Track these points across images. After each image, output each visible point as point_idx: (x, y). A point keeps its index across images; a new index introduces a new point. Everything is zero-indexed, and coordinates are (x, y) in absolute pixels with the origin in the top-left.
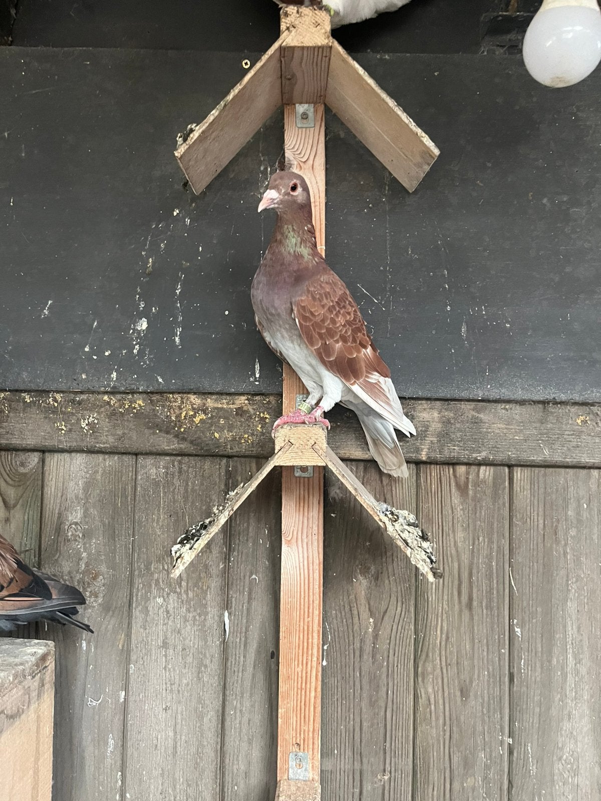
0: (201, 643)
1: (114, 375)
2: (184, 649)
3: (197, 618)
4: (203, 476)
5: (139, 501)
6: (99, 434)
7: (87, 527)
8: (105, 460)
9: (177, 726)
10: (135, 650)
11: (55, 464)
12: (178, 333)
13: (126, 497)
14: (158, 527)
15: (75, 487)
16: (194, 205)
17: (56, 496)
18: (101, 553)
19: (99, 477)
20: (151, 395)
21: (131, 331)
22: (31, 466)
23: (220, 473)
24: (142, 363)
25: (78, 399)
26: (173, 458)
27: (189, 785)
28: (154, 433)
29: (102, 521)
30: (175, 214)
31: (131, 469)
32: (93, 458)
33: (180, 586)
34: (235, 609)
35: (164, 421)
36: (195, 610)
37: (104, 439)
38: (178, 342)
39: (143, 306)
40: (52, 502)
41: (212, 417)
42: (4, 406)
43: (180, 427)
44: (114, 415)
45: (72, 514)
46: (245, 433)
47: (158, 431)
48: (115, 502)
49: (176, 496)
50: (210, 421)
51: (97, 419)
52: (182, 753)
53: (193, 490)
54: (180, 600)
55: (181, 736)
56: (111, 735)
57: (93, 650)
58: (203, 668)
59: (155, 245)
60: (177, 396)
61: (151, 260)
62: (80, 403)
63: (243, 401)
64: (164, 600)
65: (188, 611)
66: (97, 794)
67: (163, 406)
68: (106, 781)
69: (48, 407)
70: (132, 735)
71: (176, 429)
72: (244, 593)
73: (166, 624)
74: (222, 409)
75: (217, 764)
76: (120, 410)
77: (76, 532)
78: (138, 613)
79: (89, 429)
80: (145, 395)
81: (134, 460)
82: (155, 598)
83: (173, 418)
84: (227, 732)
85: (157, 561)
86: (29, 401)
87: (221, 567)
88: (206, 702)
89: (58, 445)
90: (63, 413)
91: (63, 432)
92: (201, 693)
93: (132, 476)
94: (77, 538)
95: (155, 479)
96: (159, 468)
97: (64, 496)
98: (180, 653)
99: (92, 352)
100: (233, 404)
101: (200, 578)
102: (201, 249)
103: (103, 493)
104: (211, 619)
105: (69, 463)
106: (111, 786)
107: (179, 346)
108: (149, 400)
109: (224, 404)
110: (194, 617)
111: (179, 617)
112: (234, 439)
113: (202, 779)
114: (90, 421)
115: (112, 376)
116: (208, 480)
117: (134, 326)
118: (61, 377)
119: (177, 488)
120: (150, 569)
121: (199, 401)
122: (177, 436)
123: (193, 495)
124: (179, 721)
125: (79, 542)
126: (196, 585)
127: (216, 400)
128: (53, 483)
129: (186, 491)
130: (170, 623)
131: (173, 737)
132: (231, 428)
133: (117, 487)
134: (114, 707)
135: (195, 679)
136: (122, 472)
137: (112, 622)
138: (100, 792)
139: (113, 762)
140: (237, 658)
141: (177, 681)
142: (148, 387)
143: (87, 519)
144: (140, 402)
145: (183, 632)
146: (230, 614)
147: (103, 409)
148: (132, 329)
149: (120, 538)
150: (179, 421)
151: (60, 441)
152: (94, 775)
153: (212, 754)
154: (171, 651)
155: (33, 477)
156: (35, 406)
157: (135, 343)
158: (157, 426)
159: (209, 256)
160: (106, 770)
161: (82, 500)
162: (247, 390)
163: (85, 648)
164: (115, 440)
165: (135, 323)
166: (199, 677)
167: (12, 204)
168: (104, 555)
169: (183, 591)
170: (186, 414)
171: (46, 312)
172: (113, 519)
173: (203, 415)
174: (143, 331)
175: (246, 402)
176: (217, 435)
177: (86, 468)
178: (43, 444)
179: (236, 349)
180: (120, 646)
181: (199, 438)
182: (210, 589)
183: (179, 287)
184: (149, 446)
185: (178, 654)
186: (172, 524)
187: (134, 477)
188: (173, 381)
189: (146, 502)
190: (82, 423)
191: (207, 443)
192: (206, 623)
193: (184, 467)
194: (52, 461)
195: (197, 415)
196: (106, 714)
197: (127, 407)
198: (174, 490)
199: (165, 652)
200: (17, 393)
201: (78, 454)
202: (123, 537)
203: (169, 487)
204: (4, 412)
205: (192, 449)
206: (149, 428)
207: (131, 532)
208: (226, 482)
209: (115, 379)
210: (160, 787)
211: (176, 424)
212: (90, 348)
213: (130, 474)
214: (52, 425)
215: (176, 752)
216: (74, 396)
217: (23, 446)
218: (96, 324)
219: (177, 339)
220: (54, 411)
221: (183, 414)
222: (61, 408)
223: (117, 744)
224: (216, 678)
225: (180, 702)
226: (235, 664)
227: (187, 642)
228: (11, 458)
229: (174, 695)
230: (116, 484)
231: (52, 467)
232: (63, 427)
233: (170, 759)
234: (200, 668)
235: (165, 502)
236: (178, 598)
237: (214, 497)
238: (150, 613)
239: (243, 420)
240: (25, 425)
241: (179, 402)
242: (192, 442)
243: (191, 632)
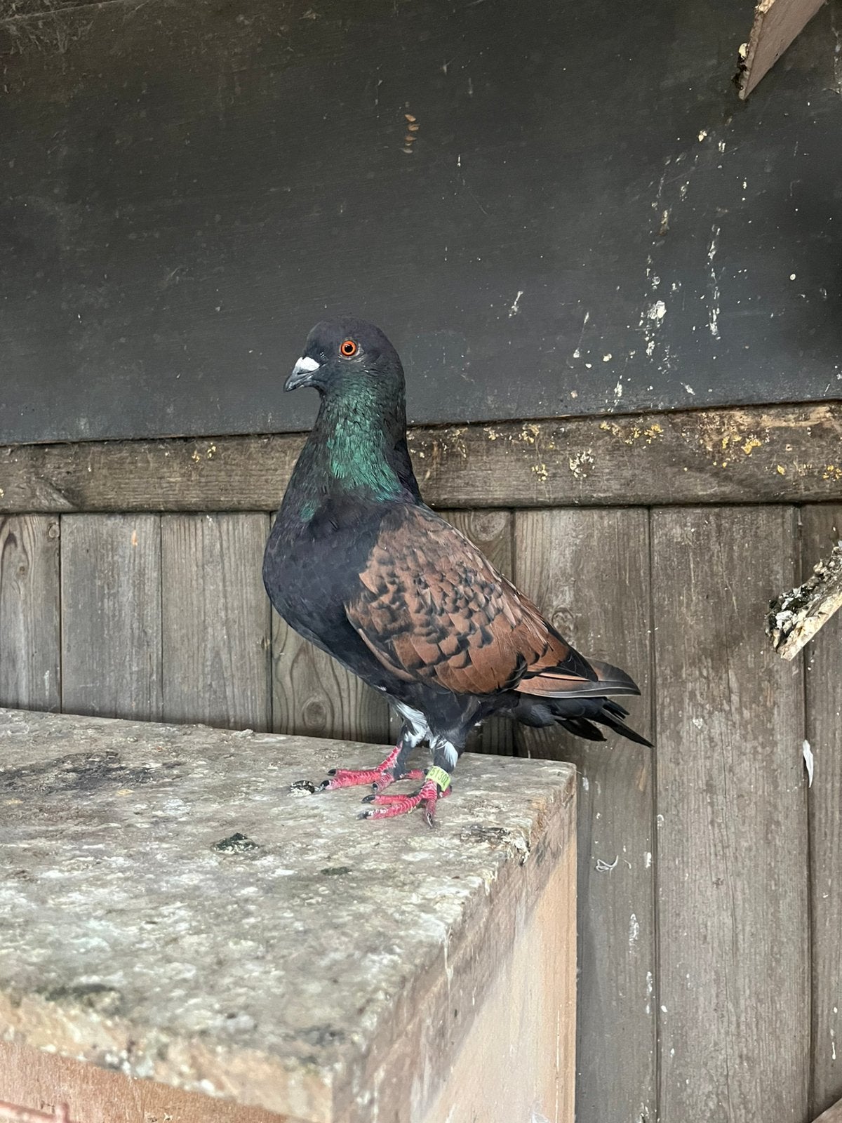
0: (768, 788)
1: (619, 389)
2: (740, 796)
3: (760, 749)
4: (756, 535)
5: (658, 576)
6: (596, 479)
7: (580, 615)
8: (602, 518)
9: (737, 910)
10: (663, 793)
11: (530, 527)
12: (715, 317)
13: (638, 571)
14: (689, 614)
15: (559, 559)
16: (730, 120)
17: (532, 573)
18: (604, 653)
19: (595, 544)
20: (673, 417)
21: (642, 322)
22: (495, 532)
23: (784, 531)
24: (660, 368)
25: (563, 430)
26: (706, 510)
27: (760, 1001)
28: (681, 472)
29: (602, 605)
30: (701, 138)
31: (642, 529)
32: (583, 516)
33: (729, 701)
34: (821, 738)
35: (695, 453)
36: (755, 738)
37: (604, 484)
38: (714, 331)
39: (657, 283)
40: (528, 580)
41: (772, 441)
42: (461, 447)
43: (721, 461)
44: (618, 449)
45: (557, 597)
46: (828, 464)
47: (686, 469)
48: (620, 578)
49: (715, 567)
50: (768, 449)
51: (593, 457)
52: (747, 951)
53: (741, 558)
54: (730, 723)
55: (743, 926)
56: (633, 915)
57: (599, 792)
58: (773, 826)
59: (672, 189)
60: (713, 414)
61: (666, 214)
62: (566, 435)
63: (822, 415)
64: (705, 721)
65: (744, 737)
66: (614, 1003)
67: (692, 431)
68: (628, 984)
69: (522, 445)
70: (666, 918)
71: (715, 464)
72: (835, 714)
73: (709, 757)
74: (787, 429)
75: (803, 972)
76: (627, 441)
77: (565, 622)
78: (665, 740)
79: (582, 472)
80: (663, 417)
81: (646, 516)
82: (690, 718)
83: (709, 448)
84: (819, 926)
85: (690, 664)
86: (494, 438)
87: (794, 673)
88: (782, 877)
89: (537, 498)
90: (545, 452)
91: (544, 478)
92: (773, 864)
93: (644, 539)
94: (567, 631)
95: (680, 543)
96: (685, 525)
97: (545, 572)
98: (735, 802)
99: (585, 358)
100: (806, 420)
101: (761, 690)
102: (745, 185)
103: (602, 566)
104: (782, 753)
105: (549, 525)
106: (637, 994)
107: (717, 336)
108: (671, 423)
109: (791, 420)
110: (755, 748)
111: (729, 748)
112: (810, 474)
113: (780, 994)
114: (582, 460)
115: (616, 390)
116: (765, 542)
117: (646, 314)
118: (541, 399)
119: (715, 555)
120: (681, 677)
121: (749, 420)
122: (716, 474)
123: (741, 565)
124: (740, 902)
125: (570, 637)
126: (755, 700)
127: (777, 416)
128: (528, 553)
129: (731, 559)
130: (716, 756)
131: (731, 927)
132: (804, 457)
133: (622, 557)
134: (636, 874)
135: (762, 842)
136: (628, 534)
137: (627, 753)
138: (618, 999)
139: (639, 957)
140: (830, 814)
141: (732, 842)
142: (671, 402)
143: (580, 604)
144: (657, 428)
145: (737, 770)
146: (813, 746)
147: (600, 442)
148: (642, 319)
149: (631, 630)
150: (719, 452)
151: (540, 492)
152: (609, 974)
153: (796, 957)
154: (721, 798)
155: (500, 546)
156: (502, 444)
157: (647, 339)
158: (685, 462)
159: (759, 194)
160: (627, 967)
161: (571, 576)
162: (832, 395)
163: (587, 789)
164: (621, 485)
165: (646, 309)
166: (767, 839)
167: (459, 164)
168: (608, 655)
169: (733, 709)
170: (729, 440)
171: (515, 308)
172: (620, 603)
173: (757, 441)
174: (660, 320)
175: (828, 415)
176: (781, 469)
177: (575, 531)
178: (516, 497)
179: (812, 332)
180: (641, 788)
181: (751, 476)
182: (778, 707)
183: (713, 247)
184: (673, 492)
185: (732, 802)
186: (710, 609)
187: (647, 541)
188: (710, 390)
189: (669, 578)
190: (571, 464)
191: (765, 482)
192: (774, 758)
193: (725, 524)
194: (525, 524)
195: (748, 440)
196: (624, 884)
197: (636, 435)
198: (711, 558)
199: (711, 798)
200: (478, 429)
201: (563, 512)
202: (636, 629)
203: (702, 554)
204: (461, 456)
205: (740, 493)
206: (672, 465)
207: (647, 621)
208: (794, 544)
209: (620, 395)
210: (714, 1001)
211: (713, 457)
212: (581, 353)
213: (642, 537)
214: (528, 471)
215: (738, 949)
216: (557, 426)
217: (489, 501)
218: (587, 317)
219: (713, 327)
220: (531, 449)
221: (725, 441)
222: (539, 446)
223: (645, 930)
224: (796, 842)
225: (739, 874)
226: (826, 823)
227: (745, 784)
228: (469, 522)
229: (729, 864)
230: (622, 553)
231: (525, 532)
232: (544, 472)
233: (728, 958)
234: (768, 826)
235: (698, 576)
236: (727, 719)
237: (776, 568)
238: (684, 740)
239: (824, 443)
240: (489, 472)
241: (718, 423)
242: (740, 482)
243: (751, 770)
